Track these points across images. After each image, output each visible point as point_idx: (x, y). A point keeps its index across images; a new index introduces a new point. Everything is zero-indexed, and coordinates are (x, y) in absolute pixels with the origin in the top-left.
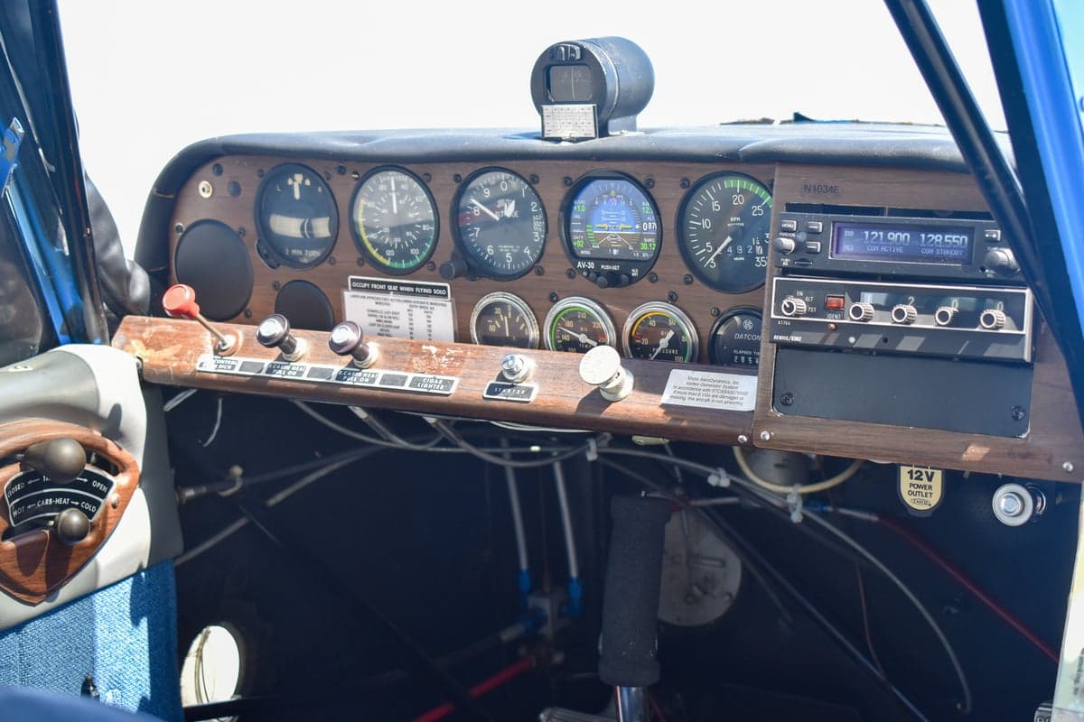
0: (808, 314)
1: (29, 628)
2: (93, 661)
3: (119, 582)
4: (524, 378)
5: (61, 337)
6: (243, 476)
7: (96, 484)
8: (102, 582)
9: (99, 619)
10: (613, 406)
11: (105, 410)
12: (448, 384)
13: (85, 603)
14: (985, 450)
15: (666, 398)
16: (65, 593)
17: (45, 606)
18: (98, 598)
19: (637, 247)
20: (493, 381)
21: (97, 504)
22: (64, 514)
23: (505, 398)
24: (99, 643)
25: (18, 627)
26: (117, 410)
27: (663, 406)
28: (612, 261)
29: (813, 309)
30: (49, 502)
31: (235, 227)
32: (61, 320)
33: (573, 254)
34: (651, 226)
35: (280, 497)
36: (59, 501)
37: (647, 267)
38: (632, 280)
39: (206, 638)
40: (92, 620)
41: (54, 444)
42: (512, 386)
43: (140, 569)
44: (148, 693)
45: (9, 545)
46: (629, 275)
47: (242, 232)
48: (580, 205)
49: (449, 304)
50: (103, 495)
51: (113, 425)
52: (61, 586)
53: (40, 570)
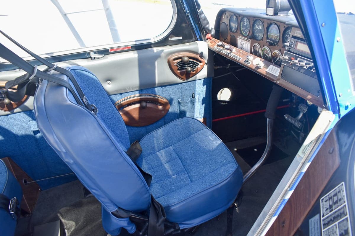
0: (288, 60)
1: (183, 84)
2: (195, 90)
3: (201, 79)
4: (250, 61)
5: (199, 39)
6: (230, 66)
7: (196, 64)
8: (197, 79)
9: (196, 84)
10: (259, 69)
11: (200, 52)
12: (240, 59)
13: (194, 82)
14: (311, 97)
15: (267, 70)
16: (190, 80)
17: (186, 81)
18: (197, 81)
19: (277, 39)
20: (246, 60)
21: (196, 67)
22: (189, 68)
23: (246, 64)
24: (196, 88)
25: (181, 83)
26: (202, 53)
27: (266, 71)
28: (272, 41)
29: (289, 59)
30: (186, 66)
31: (227, 24)
32: (199, 36)
33: (267, 38)
34: (279, 35)
35: (239, 70)
36: (188, 66)
37: (277, 43)
38: (274, 45)
39: (223, 90)
40: (195, 84)
41: (183, 57)
42: (248, 62)
43: (205, 78)
44: (205, 97)
45: (179, 71)
46: (274, 44)
47: (227, 25)
48: (270, 29)
49: (250, 44)
50: (197, 66)
51: (201, 55)
52: (189, 78)
53: (184, 76)
